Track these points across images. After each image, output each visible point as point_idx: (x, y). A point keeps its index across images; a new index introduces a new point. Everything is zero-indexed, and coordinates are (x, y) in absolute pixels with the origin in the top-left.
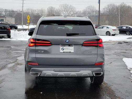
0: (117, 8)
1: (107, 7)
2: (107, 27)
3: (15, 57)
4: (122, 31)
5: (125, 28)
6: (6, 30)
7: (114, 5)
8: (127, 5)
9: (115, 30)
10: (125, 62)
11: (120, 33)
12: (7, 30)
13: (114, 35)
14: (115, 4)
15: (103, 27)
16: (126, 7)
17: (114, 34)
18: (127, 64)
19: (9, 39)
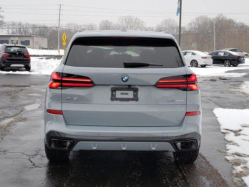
0: (212, 23)
1: (195, 21)
2: (193, 54)
3: (21, 105)
4: (217, 60)
5: (222, 54)
6: (22, 58)
7: (206, 18)
8: (228, 18)
9: (206, 58)
10: (217, 116)
11: (214, 63)
12: (24, 57)
13: (203, 66)
14: (208, 17)
15: (186, 52)
16: (226, 21)
17: (205, 64)
18: (220, 120)
19: (27, 73)
